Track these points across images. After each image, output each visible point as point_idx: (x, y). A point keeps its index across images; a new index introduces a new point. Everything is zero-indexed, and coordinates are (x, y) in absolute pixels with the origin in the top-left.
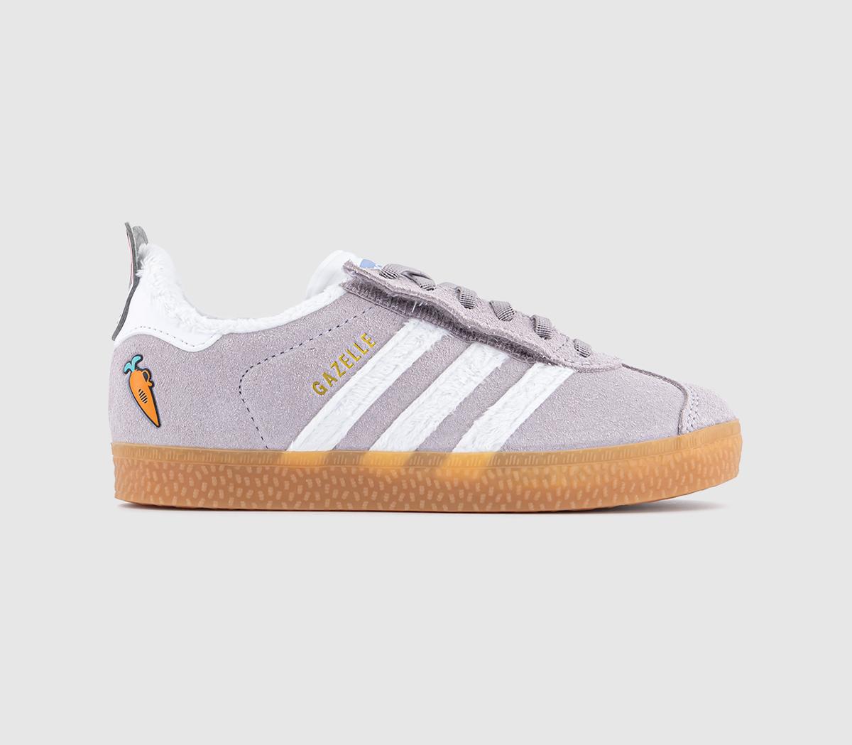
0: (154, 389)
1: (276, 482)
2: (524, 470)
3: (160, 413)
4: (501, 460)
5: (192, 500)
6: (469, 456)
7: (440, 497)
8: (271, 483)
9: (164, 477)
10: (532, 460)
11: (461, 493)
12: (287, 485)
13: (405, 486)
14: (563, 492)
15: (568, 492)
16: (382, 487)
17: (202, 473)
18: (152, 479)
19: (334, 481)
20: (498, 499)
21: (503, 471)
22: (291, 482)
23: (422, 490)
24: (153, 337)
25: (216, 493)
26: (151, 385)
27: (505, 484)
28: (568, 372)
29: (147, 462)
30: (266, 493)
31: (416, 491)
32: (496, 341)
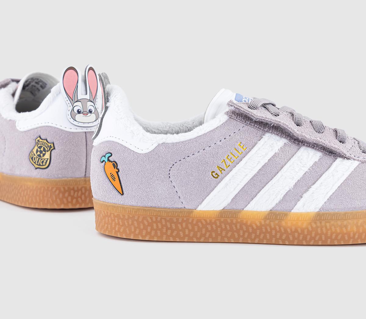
0: (119, 173)
1: (190, 227)
2: (332, 222)
3: (123, 187)
4: (320, 217)
5: (142, 236)
6: (301, 214)
7: (284, 237)
8: (187, 227)
9: (126, 224)
10: (337, 217)
11: (296, 235)
12: (196, 229)
13: (264, 230)
14: (354, 235)
15: (357, 234)
16: (251, 230)
17: (147, 221)
18: (119, 224)
19: (223, 227)
20: (317, 238)
21: (321, 223)
22: (199, 227)
23: (274, 232)
24: (118, 143)
25: (156, 233)
26: (117, 171)
27: (322, 230)
28: (356, 163)
29: (116, 214)
30: (184, 233)
31: (270, 233)
32: (315, 146)
